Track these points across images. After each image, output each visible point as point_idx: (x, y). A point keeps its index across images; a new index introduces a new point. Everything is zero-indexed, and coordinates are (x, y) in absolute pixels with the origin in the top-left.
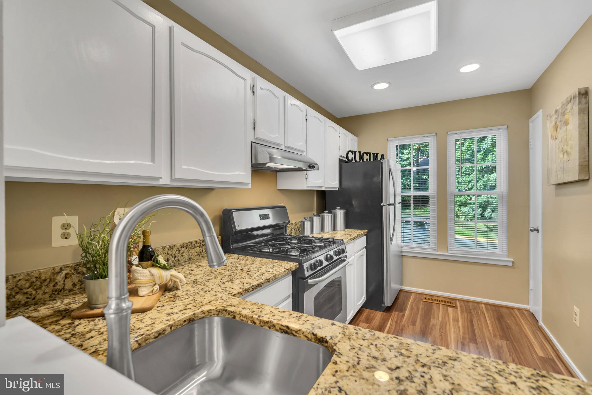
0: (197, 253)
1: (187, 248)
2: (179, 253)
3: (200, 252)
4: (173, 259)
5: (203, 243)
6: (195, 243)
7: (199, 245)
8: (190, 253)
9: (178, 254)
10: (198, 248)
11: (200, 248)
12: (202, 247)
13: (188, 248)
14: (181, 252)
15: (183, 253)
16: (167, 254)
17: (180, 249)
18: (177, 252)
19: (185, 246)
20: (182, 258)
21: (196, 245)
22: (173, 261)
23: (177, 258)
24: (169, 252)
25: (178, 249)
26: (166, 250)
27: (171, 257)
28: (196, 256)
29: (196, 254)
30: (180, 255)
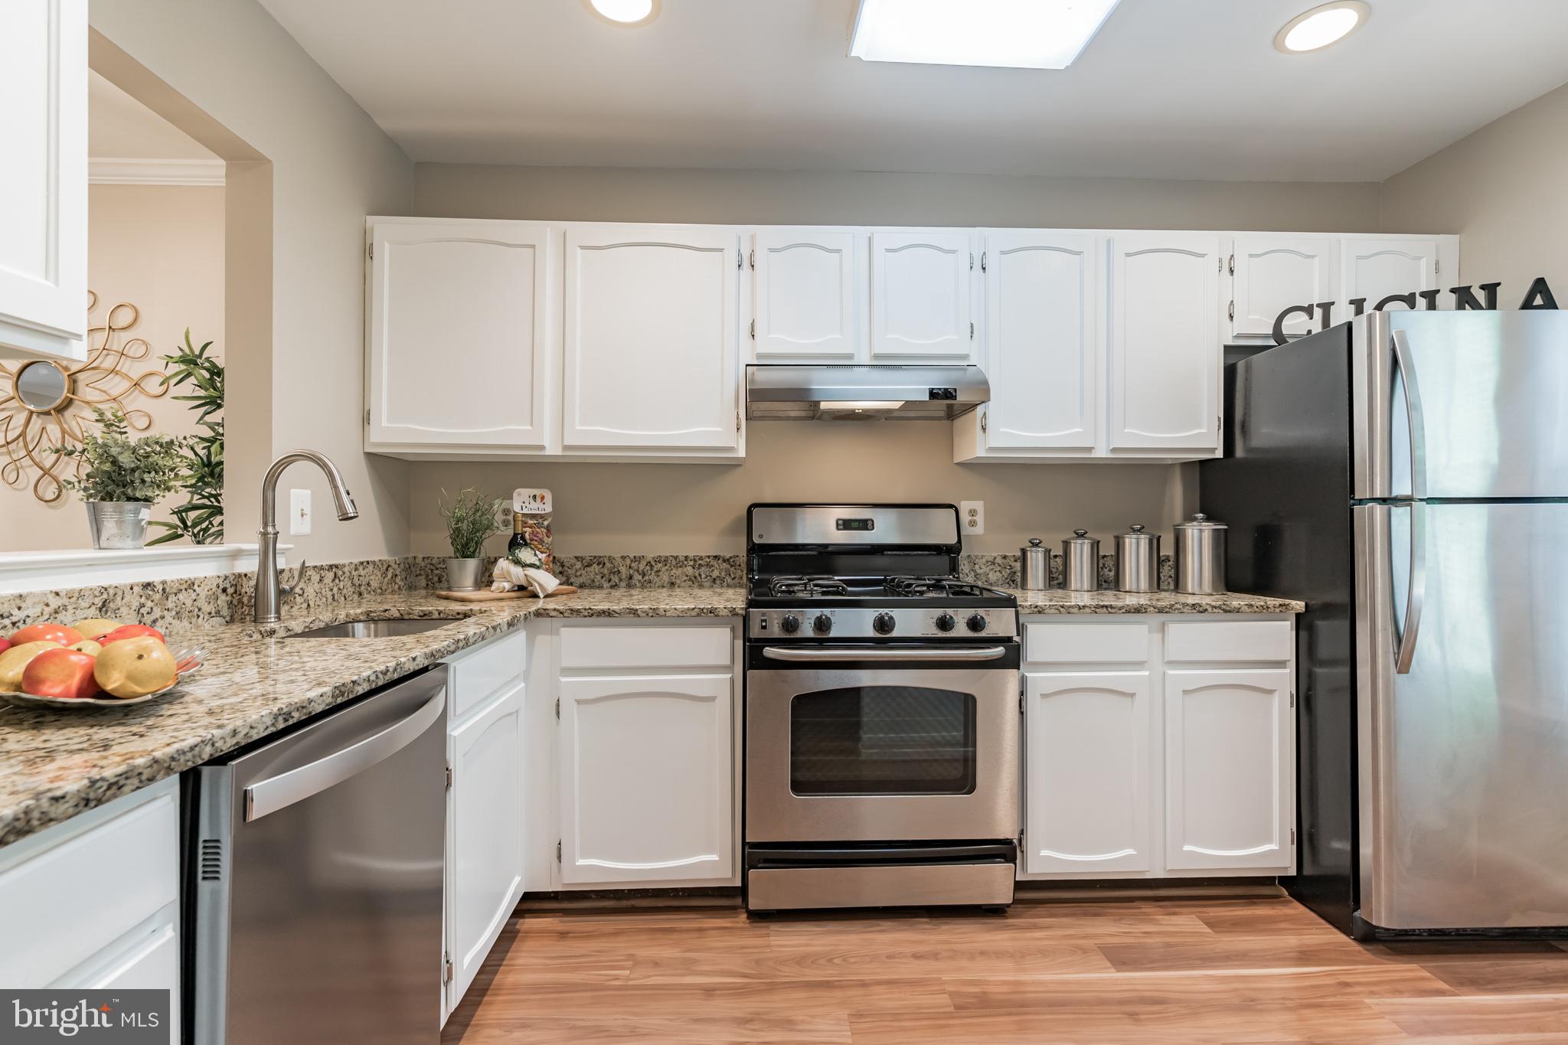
0: (687, 576)
1: (666, 565)
2: (651, 569)
3: (695, 577)
4: (640, 577)
5: (701, 562)
6: (684, 559)
7: (692, 563)
8: (672, 574)
9: (649, 572)
10: (689, 569)
11: (694, 568)
12: (699, 569)
13: (668, 565)
14: (655, 569)
15: (659, 571)
16: (630, 567)
17: (653, 564)
18: (648, 568)
19: (665, 561)
20: (657, 579)
21: (686, 563)
22: (639, 581)
23: (647, 578)
24: (633, 565)
25: (650, 562)
26: (628, 562)
27: (636, 573)
28: (685, 581)
29: (686, 578)
30: (653, 574)
